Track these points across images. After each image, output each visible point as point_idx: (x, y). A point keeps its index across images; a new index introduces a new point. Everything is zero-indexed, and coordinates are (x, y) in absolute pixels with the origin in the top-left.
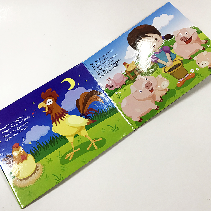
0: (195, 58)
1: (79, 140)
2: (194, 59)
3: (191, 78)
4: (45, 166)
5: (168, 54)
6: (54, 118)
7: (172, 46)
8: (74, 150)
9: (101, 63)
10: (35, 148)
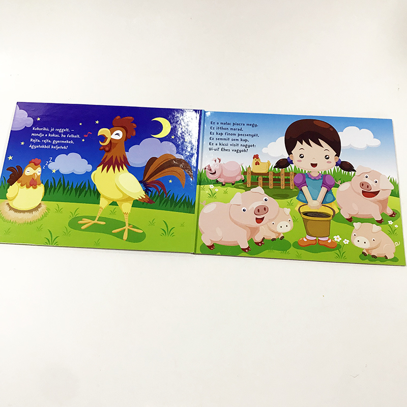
0: (357, 225)
1: (113, 213)
2: (354, 224)
3: (327, 246)
4: (49, 212)
5: (324, 190)
6: (106, 160)
7: (341, 184)
8: (97, 219)
9: (226, 131)
10: (55, 182)
